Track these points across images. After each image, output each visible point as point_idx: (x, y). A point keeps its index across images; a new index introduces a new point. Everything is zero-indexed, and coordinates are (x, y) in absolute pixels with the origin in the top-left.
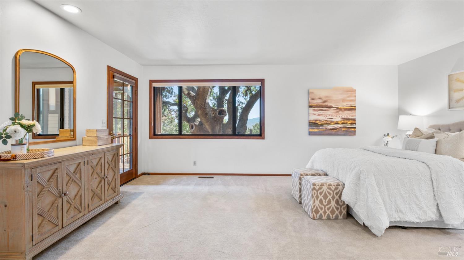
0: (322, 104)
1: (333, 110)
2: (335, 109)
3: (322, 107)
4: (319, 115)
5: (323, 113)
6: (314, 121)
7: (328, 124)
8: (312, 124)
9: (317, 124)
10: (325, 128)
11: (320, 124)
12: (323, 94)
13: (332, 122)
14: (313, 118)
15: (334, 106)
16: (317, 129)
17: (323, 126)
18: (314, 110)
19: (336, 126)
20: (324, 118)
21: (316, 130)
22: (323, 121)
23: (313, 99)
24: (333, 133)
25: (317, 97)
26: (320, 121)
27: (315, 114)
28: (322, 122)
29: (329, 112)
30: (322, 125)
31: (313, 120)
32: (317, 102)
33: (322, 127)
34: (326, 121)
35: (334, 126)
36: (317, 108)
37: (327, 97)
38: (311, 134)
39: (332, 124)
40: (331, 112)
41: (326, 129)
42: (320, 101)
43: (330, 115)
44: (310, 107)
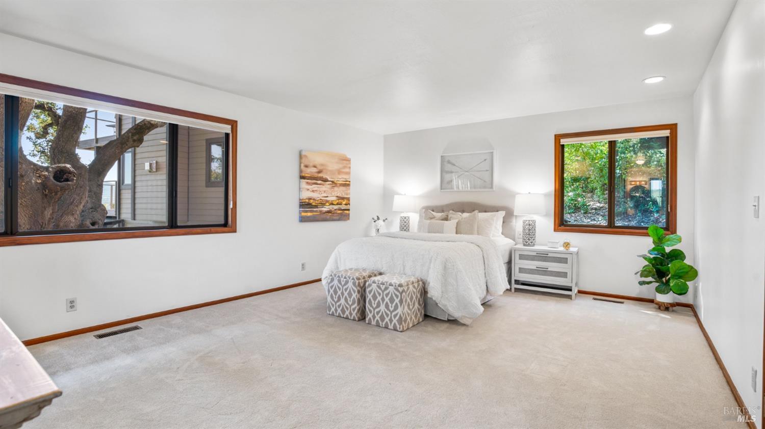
0: (316, 175)
1: (329, 184)
2: (331, 183)
3: (317, 180)
4: (313, 191)
5: (318, 189)
6: (307, 201)
7: (323, 204)
8: (305, 205)
9: (311, 204)
10: (320, 210)
11: (314, 204)
12: (318, 160)
13: (327, 201)
14: (306, 195)
15: (329, 179)
16: (311, 211)
17: (318, 208)
18: (307, 183)
19: (331, 207)
20: (319, 196)
21: (309, 214)
22: (318, 201)
23: (306, 166)
24: (328, 217)
25: (311, 164)
26: (314, 199)
27: (308, 190)
28: (317, 202)
29: (324, 187)
30: (316, 207)
31: (306, 199)
32: (311, 172)
33: (316, 209)
34: (321, 199)
35: (329, 208)
36: (311, 179)
37: (322, 165)
38: (303, 220)
39: (327, 204)
40: (326, 187)
41: (321, 211)
42: (315, 170)
43: (325, 192)
44: (302, 177)
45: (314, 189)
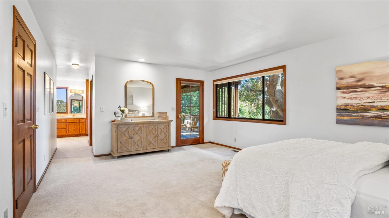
0: (355, 84)
1: (375, 90)
2: (380, 88)
3: (356, 88)
4: (351, 98)
5: (358, 96)
6: (343, 107)
7: (366, 109)
8: (341, 110)
9: (348, 109)
10: (361, 115)
11: (352, 109)
12: (357, 70)
13: (373, 107)
14: (341, 103)
15: (376, 85)
16: (348, 116)
17: (358, 113)
18: (343, 92)
19: (381, 113)
20: (360, 102)
21: (346, 118)
22: (358, 106)
23: (341, 79)
24: (376, 122)
25: (347, 76)
26: (352, 105)
27: (344, 98)
28: (356, 108)
29: (367, 93)
30: (356, 111)
31: (342, 105)
32: (347, 83)
33: (355, 114)
34: (362, 105)
35: (377, 113)
36: (348, 89)
37: (363, 73)
38: (339, 122)
39: (373, 109)
40: (370, 93)
41: (363, 117)
42: (353, 80)
43: (368, 98)
44: (338, 88)
45: (351, 97)
